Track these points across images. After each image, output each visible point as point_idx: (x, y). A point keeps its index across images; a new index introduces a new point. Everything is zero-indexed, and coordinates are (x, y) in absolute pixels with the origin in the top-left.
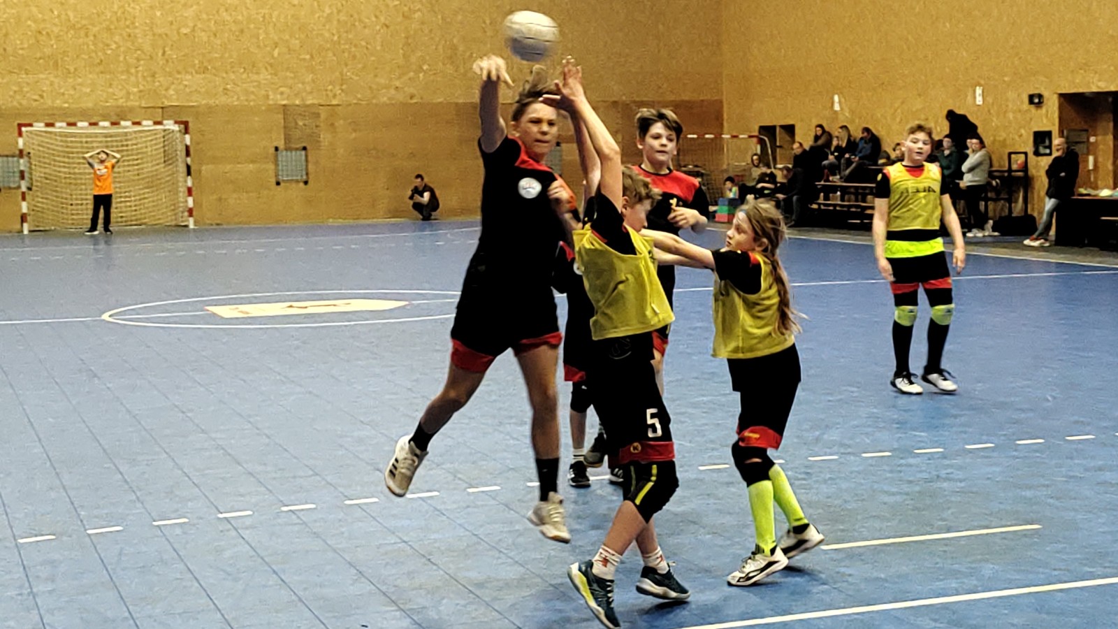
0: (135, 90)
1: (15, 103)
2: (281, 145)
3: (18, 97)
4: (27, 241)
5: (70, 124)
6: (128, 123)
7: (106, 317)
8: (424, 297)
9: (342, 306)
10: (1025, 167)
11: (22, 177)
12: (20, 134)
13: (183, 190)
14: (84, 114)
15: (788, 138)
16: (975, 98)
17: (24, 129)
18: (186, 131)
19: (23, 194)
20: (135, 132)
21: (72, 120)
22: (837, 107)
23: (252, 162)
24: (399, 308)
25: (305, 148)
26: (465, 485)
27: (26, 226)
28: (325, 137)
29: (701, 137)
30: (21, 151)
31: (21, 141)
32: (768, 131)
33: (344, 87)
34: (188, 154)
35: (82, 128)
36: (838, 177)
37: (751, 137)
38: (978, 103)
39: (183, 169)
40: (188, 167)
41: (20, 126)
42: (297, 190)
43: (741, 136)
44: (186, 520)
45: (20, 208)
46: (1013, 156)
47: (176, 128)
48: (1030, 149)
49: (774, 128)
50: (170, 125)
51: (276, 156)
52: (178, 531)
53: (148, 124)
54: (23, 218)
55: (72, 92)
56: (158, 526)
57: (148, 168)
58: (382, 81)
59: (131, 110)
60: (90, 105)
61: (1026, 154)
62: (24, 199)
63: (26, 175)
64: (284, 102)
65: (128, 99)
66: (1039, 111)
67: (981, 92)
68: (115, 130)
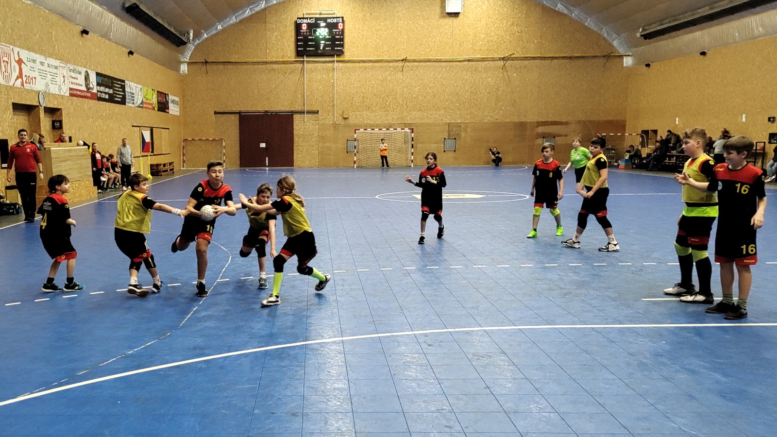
0: (396, 117)
1: (355, 122)
2: (447, 138)
3: (355, 120)
4: (355, 170)
5: (372, 129)
6: (392, 129)
7: (377, 197)
8: (493, 194)
9: (461, 196)
10: (764, 148)
11: (355, 148)
12: (355, 133)
13: (410, 153)
14: (377, 126)
15: (655, 135)
16: (742, 119)
17: (357, 131)
18: (413, 132)
19: (355, 154)
20: (395, 132)
21: (373, 128)
22: (677, 123)
23: (436, 143)
24: (482, 198)
25: (455, 139)
26: (496, 264)
27: (355, 165)
28: (463, 134)
29: (616, 135)
30: (355, 139)
31: (355, 135)
32: (646, 132)
33: (471, 116)
34: (413, 140)
35: (376, 131)
36: (675, 151)
37: (637, 135)
38: (743, 121)
39: (410, 146)
40: (412, 145)
41: (355, 130)
42: (451, 154)
43: (633, 134)
44: (391, 269)
45: (354, 159)
46: (758, 144)
47: (409, 131)
48: (767, 141)
49: (648, 131)
50: (407, 130)
51: (444, 142)
52: (389, 272)
53: (399, 129)
54: (355, 162)
55: (374, 118)
56: (382, 270)
57: (399, 145)
58: (486, 114)
59: (394, 124)
60: (380, 123)
61: (765, 143)
62: (355, 156)
63: (357, 147)
64: (449, 122)
65: (393, 120)
66: (773, 124)
67: (745, 116)
68: (388, 132)
